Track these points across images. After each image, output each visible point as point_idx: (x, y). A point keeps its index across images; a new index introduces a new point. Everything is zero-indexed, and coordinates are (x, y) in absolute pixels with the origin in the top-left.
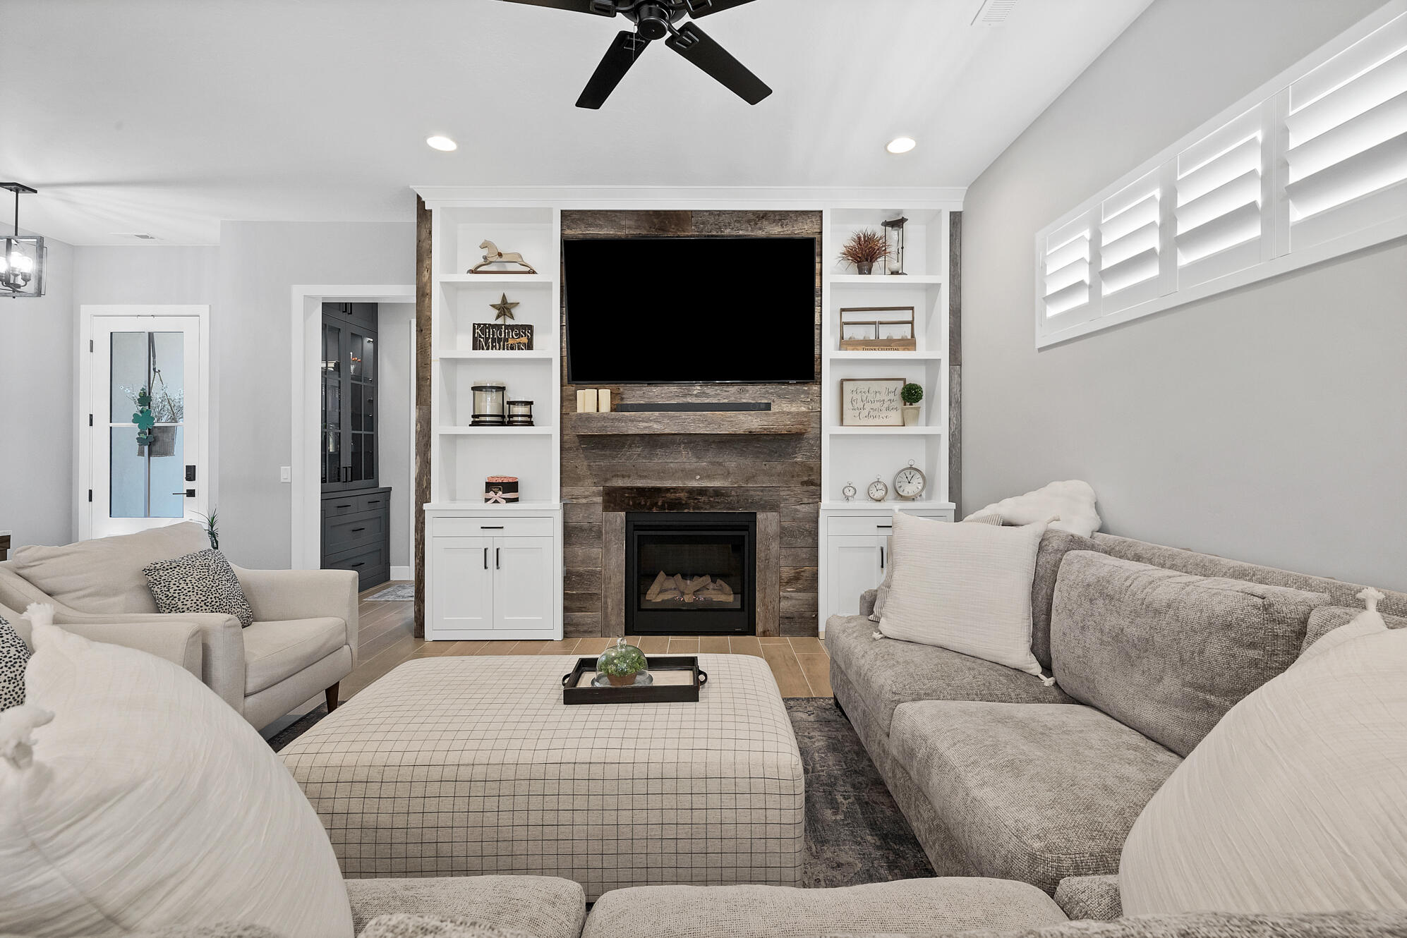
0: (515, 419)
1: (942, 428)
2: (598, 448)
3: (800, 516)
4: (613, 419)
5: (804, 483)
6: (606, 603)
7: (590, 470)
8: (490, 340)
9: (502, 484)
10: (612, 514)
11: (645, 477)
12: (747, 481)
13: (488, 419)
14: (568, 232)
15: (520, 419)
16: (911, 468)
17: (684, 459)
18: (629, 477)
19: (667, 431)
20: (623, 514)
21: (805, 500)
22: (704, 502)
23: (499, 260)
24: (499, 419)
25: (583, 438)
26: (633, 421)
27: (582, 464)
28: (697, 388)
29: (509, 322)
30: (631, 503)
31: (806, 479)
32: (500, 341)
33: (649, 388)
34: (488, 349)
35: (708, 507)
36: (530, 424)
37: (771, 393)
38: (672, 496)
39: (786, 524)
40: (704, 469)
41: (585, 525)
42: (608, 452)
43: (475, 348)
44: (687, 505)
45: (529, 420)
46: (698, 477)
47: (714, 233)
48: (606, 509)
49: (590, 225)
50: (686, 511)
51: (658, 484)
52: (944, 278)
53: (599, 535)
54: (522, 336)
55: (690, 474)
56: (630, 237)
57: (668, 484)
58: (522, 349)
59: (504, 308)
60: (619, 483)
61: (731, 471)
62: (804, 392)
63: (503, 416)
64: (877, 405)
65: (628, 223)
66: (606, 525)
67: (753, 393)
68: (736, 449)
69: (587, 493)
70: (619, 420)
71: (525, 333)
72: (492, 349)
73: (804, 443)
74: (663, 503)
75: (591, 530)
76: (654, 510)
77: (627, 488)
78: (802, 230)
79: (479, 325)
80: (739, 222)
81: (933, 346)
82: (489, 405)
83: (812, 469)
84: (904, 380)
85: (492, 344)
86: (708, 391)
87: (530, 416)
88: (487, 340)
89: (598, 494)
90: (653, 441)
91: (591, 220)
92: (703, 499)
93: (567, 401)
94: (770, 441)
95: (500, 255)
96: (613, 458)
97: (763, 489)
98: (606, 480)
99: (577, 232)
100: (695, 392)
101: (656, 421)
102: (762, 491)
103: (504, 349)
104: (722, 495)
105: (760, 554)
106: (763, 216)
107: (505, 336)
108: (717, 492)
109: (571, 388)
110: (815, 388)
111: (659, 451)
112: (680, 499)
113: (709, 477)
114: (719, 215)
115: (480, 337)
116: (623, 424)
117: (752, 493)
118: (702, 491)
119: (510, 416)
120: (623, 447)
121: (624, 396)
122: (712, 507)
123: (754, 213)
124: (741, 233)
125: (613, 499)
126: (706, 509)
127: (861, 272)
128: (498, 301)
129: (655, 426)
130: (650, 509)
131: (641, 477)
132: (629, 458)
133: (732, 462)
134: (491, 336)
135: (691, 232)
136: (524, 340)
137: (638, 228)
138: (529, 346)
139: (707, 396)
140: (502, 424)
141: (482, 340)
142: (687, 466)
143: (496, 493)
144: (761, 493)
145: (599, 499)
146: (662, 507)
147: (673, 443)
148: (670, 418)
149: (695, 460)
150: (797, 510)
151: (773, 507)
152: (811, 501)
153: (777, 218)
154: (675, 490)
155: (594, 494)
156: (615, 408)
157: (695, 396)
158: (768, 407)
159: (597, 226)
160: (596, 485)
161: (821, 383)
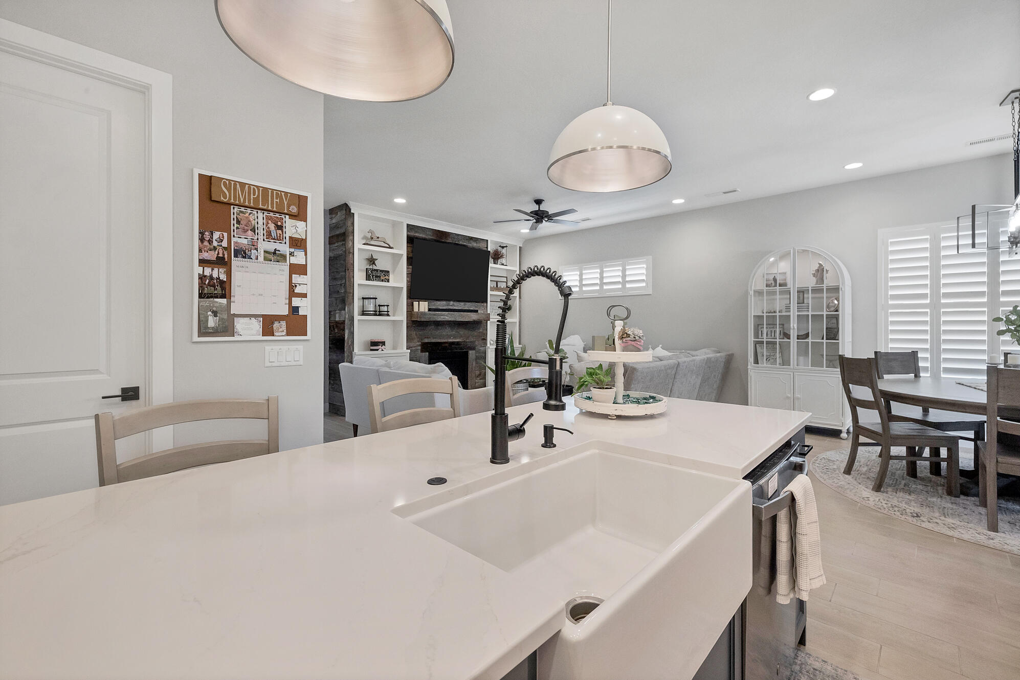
0: (382, 313)
1: (517, 319)
2: (421, 326)
3: (481, 351)
4: (429, 315)
7: (416, 335)
8: (373, 276)
10: (424, 354)
11: (435, 338)
12: (466, 339)
14: (408, 233)
17: (447, 330)
18: (430, 338)
19: (450, 320)
20: (427, 354)
23: (377, 240)
24: (386, 313)
27: (414, 333)
28: (452, 303)
30: (430, 349)
31: (483, 338)
32: (378, 277)
34: (370, 280)
35: (455, 349)
36: (389, 315)
39: (477, 355)
40: (453, 335)
42: (424, 328)
43: (367, 279)
44: (448, 349)
46: (452, 338)
48: (422, 351)
50: (448, 351)
51: (439, 341)
52: (517, 269)
55: (449, 337)
58: (386, 282)
59: (372, 261)
60: (426, 340)
61: (462, 335)
62: (483, 306)
63: (376, 311)
66: (422, 358)
68: (463, 326)
69: (415, 345)
72: (373, 281)
73: (482, 325)
74: (441, 348)
77: (429, 343)
78: (482, 246)
79: (370, 269)
80: (464, 239)
82: (370, 307)
83: (484, 333)
85: (371, 278)
86: (455, 304)
88: (370, 276)
90: (437, 324)
92: (453, 346)
93: (410, 306)
95: (378, 238)
96: (425, 330)
97: (471, 342)
98: (422, 339)
99: (412, 234)
103: (378, 281)
105: (470, 367)
106: (471, 238)
107: (380, 275)
108: (458, 343)
109: (412, 301)
110: (485, 304)
111: (440, 327)
112: (447, 346)
113: (455, 338)
114: (458, 236)
115: (367, 274)
117: (468, 343)
118: (453, 343)
119: (380, 312)
120: (429, 326)
123: (468, 237)
124: (465, 244)
125: (424, 347)
127: (494, 263)
128: (369, 257)
130: (436, 350)
132: (430, 331)
133: (462, 332)
134: (375, 274)
135: (450, 240)
136: (387, 277)
137: (433, 236)
138: (388, 281)
140: (375, 315)
141: (368, 276)
142: (448, 334)
143: (381, 347)
144: (470, 344)
145: (420, 348)
146: (441, 350)
147: (445, 324)
149: (451, 331)
150: (480, 349)
151: (473, 349)
152: (484, 345)
153: (476, 240)
154: (445, 343)
155: (418, 346)
156: (429, 310)
157: (451, 306)
158: (476, 311)
159: (418, 232)
160: (418, 341)
161: (487, 303)
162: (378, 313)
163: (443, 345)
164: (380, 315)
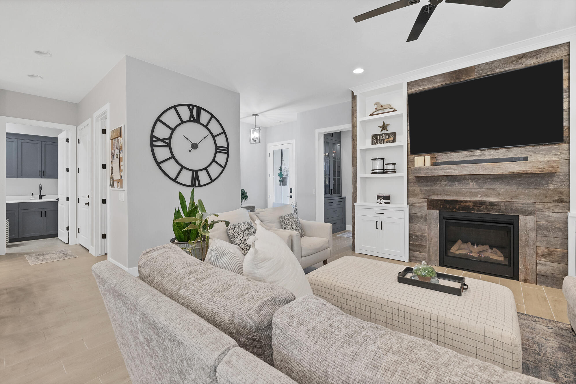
0: (388, 171)
2: (425, 182)
3: (552, 219)
4: (431, 169)
5: (554, 201)
6: (429, 250)
7: (421, 191)
8: (378, 140)
9: (383, 196)
10: (432, 211)
11: (449, 195)
12: (512, 199)
13: (378, 171)
14: (411, 91)
15: (390, 170)
17: (472, 187)
18: (441, 195)
19: (460, 174)
20: (438, 211)
22: (483, 208)
23: (382, 108)
24: (382, 171)
25: (417, 178)
26: (442, 170)
27: (417, 189)
29: (386, 132)
30: (442, 207)
31: (557, 198)
32: (382, 140)
33: (451, 154)
34: (377, 144)
35: (486, 211)
36: (395, 172)
37: (529, 151)
38: (465, 204)
39: (541, 224)
40: (483, 192)
41: (419, 215)
42: (430, 184)
43: (372, 144)
44: (473, 209)
45: (394, 171)
46: (480, 196)
47: (489, 73)
48: (429, 208)
49: (420, 86)
50: (472, 212)
53: (426, 220)
54: (391, 137)
55: (476, 194)
56: (440, 86)
57: (462, 199)
58: (391, 142)
59: (384, 127)
60: (436, 197)
61: (501, 193)
62: (555, 149)
65: (439, 80)
66: (429, 215)
67: (516, 152)
68: (504, 182)
69: (419, 201)
70: (435, 169)
71: (392, 136)
72: (379, 144)
73: (556, 178)
74: (459, 207)
75: (422, 217)
76: (454, 210)
77: (440, 200)
79: (374, 135)
80: (505, 63)
82: (378, 165)
83: (562, 193)
85: (379, 142)
86: (485, 153)
87: (395, 169)
88: (377, 140)
89: (425, 202)
90: (453, 179)
91: (420, 83)
92: (482, 207)
93: (410, 162)
94: (529, 177)
95: (382, 106)
96: (432, 186)
98: (429, 196)
99: (414, 90)
100: (477, 154)
101: (454, 169)
102: (523, 204)
103: (384, 143)
104: (495, 205)
106: (522, 56)
107: (384, 138)
108: (492, 204)
109: (412, 157)
110: (564, 146)
111: (456, 183)
112: (469, 206)
113: (486, 196)
114: (492, 63)
115: (374, 139)
116: (437, 171)
117: (516, 205)
118: (482, 203)
119: (386, 170)
120: (437, 181)
121: (438, 158)
122: (488, 211)
123: (515, 56)
124: (507, 69)
125: (432, 204)
126: (484, 212)
128: (382, 125)
129: (454, 171)
130: (452, 209)
131: (447, 195)
132: (440, 186)
133: (501, 188)
134: (379, 139)
135: (475, 76)
136: (392, 139)
137: (444, 81)
138: (394, 141)
139: (486, 155)
140: (383, 173)
141: (375, 141)
142: (473, 190)
143: (381, 200)
144: (522, 205)
145: (426, 204)
146: (459, 209)
147: (464, 179)
148: (463, 167)
149: (478, 187)
150: (549, 216)
151: (531, 213)
152: (561, 211)
153: (533, 55)
154: (466, 201)
155: (423, 202)
156: (432, 164)
157: (478, 156)
158: (526, 159)
160: (424, 198)
161: (569, 143)
163: (462, 204)
164: (387, 173)
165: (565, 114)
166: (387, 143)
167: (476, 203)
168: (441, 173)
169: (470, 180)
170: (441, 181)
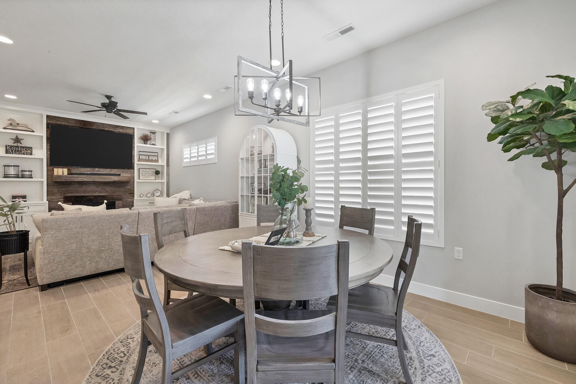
0: (24, 176)
1: (165, 180)
2: (61, 185)
3: (128, 201)
4: (69, 177)
5: (129, 194)
7: (58, 191)
8: (14, 151)
9: (21, 196)
11: (79, 193)
12: (113, 194)
13: (11, 176)
14: (49, 121)
15: (27, 176)
16: (157, 189)
17: (93, 188)
18: (73, 193)
19: (88, 180)
21: (130, 198)
23: (17, 125)
24: (17, 176)
25: (55, 182)
27: (55, 190)
28: (97, 169)
29: (19, 145)
30: (74, 200)
31: (130, 192)
32: (18, 151)
33: (80, 168)
34: (13, 154)
36: (32, 178)
37: (120, 171)
38: (89, 198)
39: (124, 204)
40: (99, 190)
41: (57, 207)
42: (65, 186)
43: (6, 153)
44: (93, 200)
45: (31, 176)
46: (97, 193)
47: (102, 129)
48: (65, 202)
49: (57, 121)
50: (93, 202)
51: (84, 195)
52: (165, 147)
54: (28, 150)
55: (95, 192)
57: (87, 195)
58: (28, 155)
59: (17, 140)
60: (70, 195)
61: (108, 191)
62: (129, 171)
63: (19, 175)
64: (149, 175)
65: (72, 122)
67: (114, 171)
68: (110, 185)
69: (57, 198)
70: (71, 177)
72: (15, 154)
73: (129, 184)
74: (86, 200)
76: (83, 202)
77: (72, 196)
78: (128, 131)
79: (9, 146)
80: (110, 127)
81: (162, 162)
82: (12, 171)
83: (132, 190)
84: (156, 169)
88: (12, 151)
89: (62, 198)
90: (82, 183)
91: (58, 119)
92: (99, 199)
93: (50, 171)
94: (120, 183)
95: (18, 124)
96: (67, 188)
97: (117, 195)
98: (65, 194)
99: (52, 122)
100: (96, 170)
101: (85, 178)
103: (20, 154)
104: (105, 197)
106: (117, 127)
107: (20, 150)
109: (51, 168)
110: (133, 170)
111: (84, 186)
112: (91, 198)
113: (101, 193)
114: (104, 124)
115: (9, 149)
116: (74, 178)
118: (99, 196)
119: (22, 175)
120: (71, 185)
121: (72, 170)
124: (110, 130)
126: (100, 201)
127: (145, 144)
128: (14, 137)
129: (85, 179)
130: (81, 201)
131: (77, 193)
132: (73, 188)
133: (108, 189)
135: (95, 127)
136: (29, 152)
137: (76, 124)
138: (31, 154)
139: (100, 171)
142: (94, 190)
143: (19, 199)
145: (62, 200)
147: (89, 184)
148: (90, 177)
149: (96, 188)
151: (120, 199)
153: (121, 128)
154: (90, 196)
155: (60, 198)
156: (69, 174)
158: (119, 175)
159: (61, 121)
160: (60, 195)
161: (134, 169)
162: (20, 176)
163: (87, 198)
164: (22, 177)
165: (133, 157)
166: (24, 154)
167: (95, 197)
168: (77, 180)
169: (92, 184)
170: (74, 184)
